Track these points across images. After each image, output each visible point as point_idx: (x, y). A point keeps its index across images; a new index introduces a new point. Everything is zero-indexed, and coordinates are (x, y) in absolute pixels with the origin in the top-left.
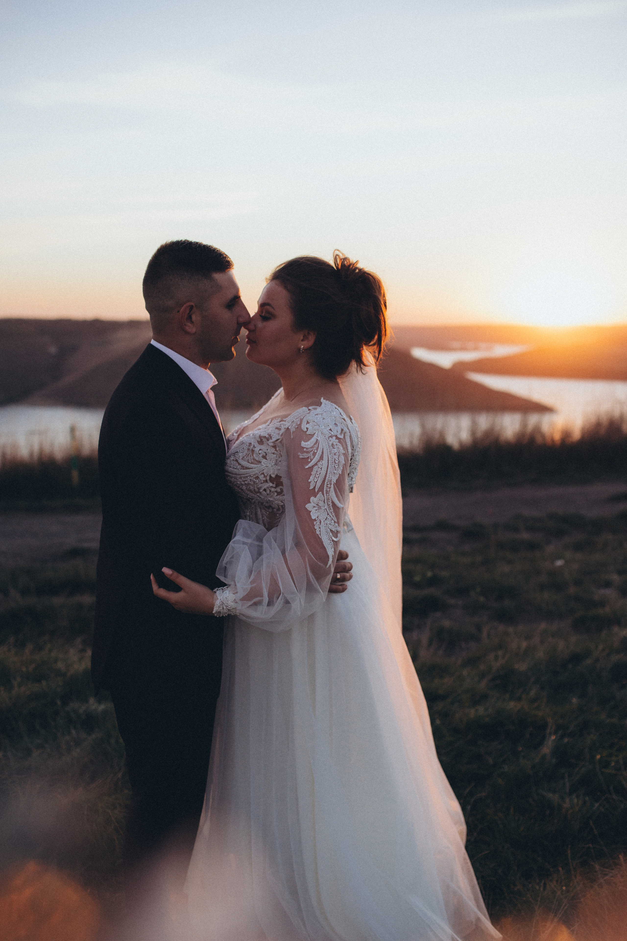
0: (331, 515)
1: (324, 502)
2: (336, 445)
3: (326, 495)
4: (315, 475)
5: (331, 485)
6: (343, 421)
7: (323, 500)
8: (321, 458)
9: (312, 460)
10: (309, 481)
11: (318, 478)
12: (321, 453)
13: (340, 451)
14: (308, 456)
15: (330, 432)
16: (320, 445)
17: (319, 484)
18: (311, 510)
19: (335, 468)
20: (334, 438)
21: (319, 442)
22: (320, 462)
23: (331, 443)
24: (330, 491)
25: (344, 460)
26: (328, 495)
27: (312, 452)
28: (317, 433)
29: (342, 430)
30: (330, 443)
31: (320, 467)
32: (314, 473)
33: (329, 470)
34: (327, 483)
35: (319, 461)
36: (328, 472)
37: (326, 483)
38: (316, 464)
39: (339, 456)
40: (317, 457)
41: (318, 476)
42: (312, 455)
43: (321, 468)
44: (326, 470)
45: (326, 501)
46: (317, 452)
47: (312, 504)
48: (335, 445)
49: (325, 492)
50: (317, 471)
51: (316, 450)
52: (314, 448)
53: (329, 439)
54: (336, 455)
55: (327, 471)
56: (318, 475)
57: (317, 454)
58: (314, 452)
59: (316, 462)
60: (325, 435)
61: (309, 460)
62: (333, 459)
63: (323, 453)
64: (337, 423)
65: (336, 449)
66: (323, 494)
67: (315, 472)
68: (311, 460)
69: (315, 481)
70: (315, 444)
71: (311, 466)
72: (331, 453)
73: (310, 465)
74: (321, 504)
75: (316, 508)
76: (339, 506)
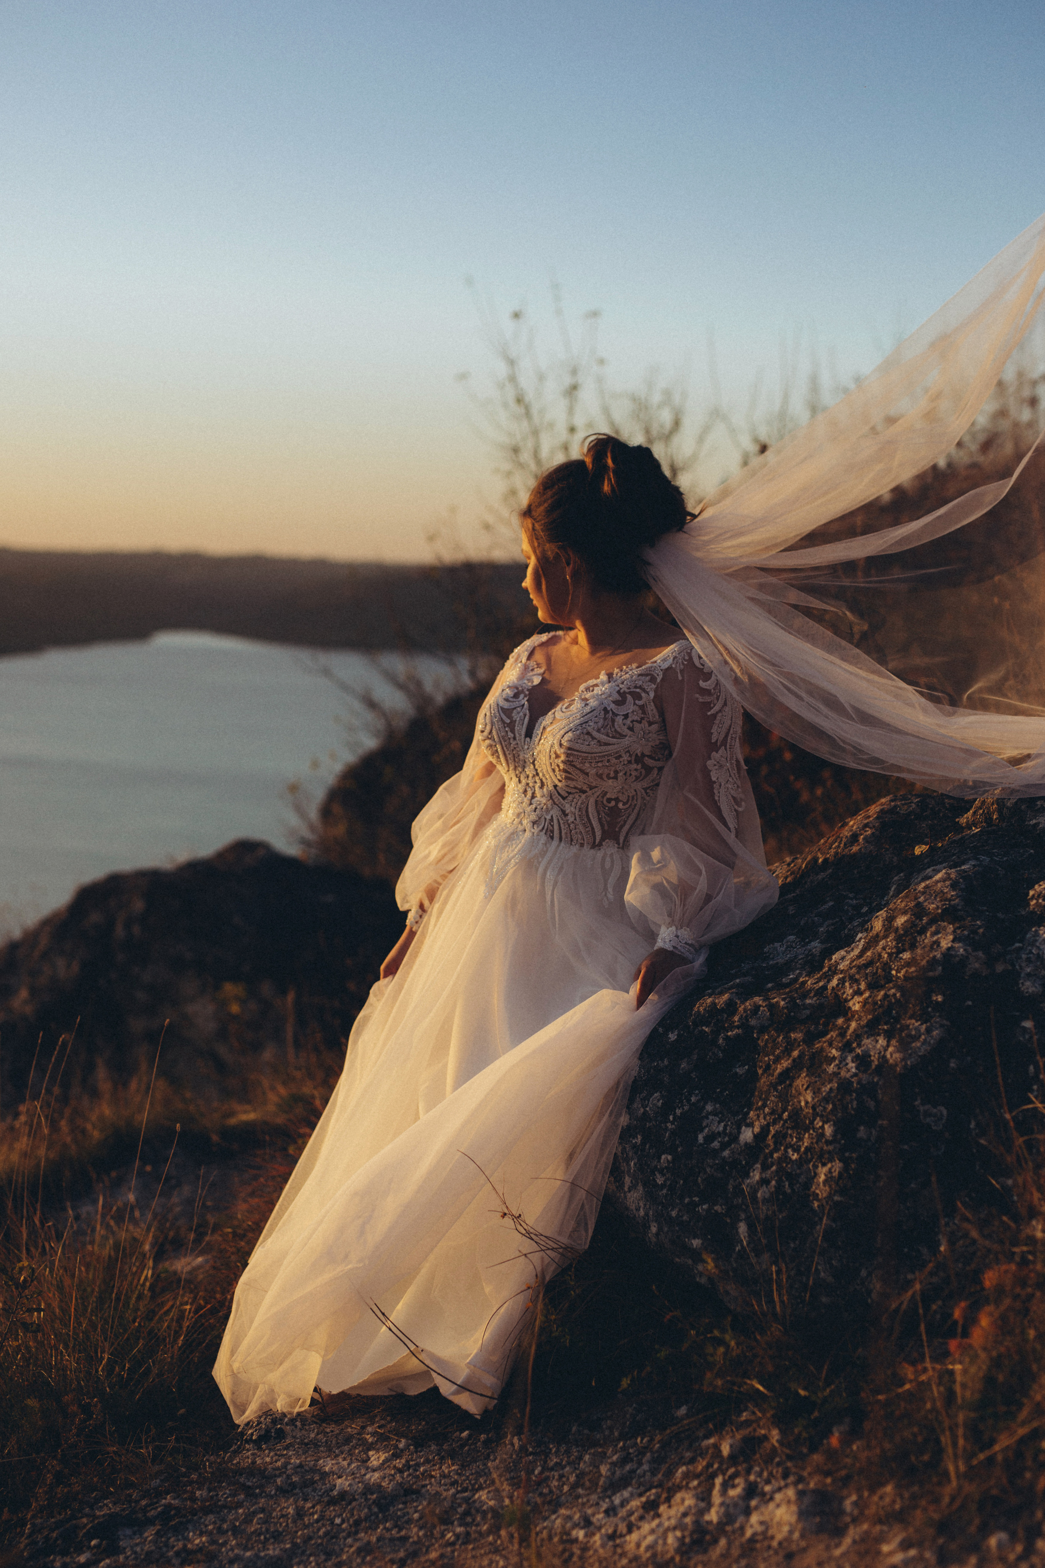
0: (734, 778)
4: (719, 725)
7: (726, 757)
9: (716, 705)
10: (712, 731)
11: (721, 728)
14: (712, 700)
17: (722, 737)
18: (711, 769)
24: (734, 745)
26: (732, 749)
31: (724, 716)
32: (718, 722)
35: (723, 707)
37: (731, 735)
40: (721, 702)
41: (722, 725)
42: (715, 699)
45: (729, 759)
46: (720, 695)
47: (714, 762)
50: (721, 720)
52: (717, 690)
57: (721, 698)
58: (717, 695)
59: (719, 709)
66: (726, 749)
69: (718, 733)
70: (717, 684)
71: (714, 713)
74: (723, 762)
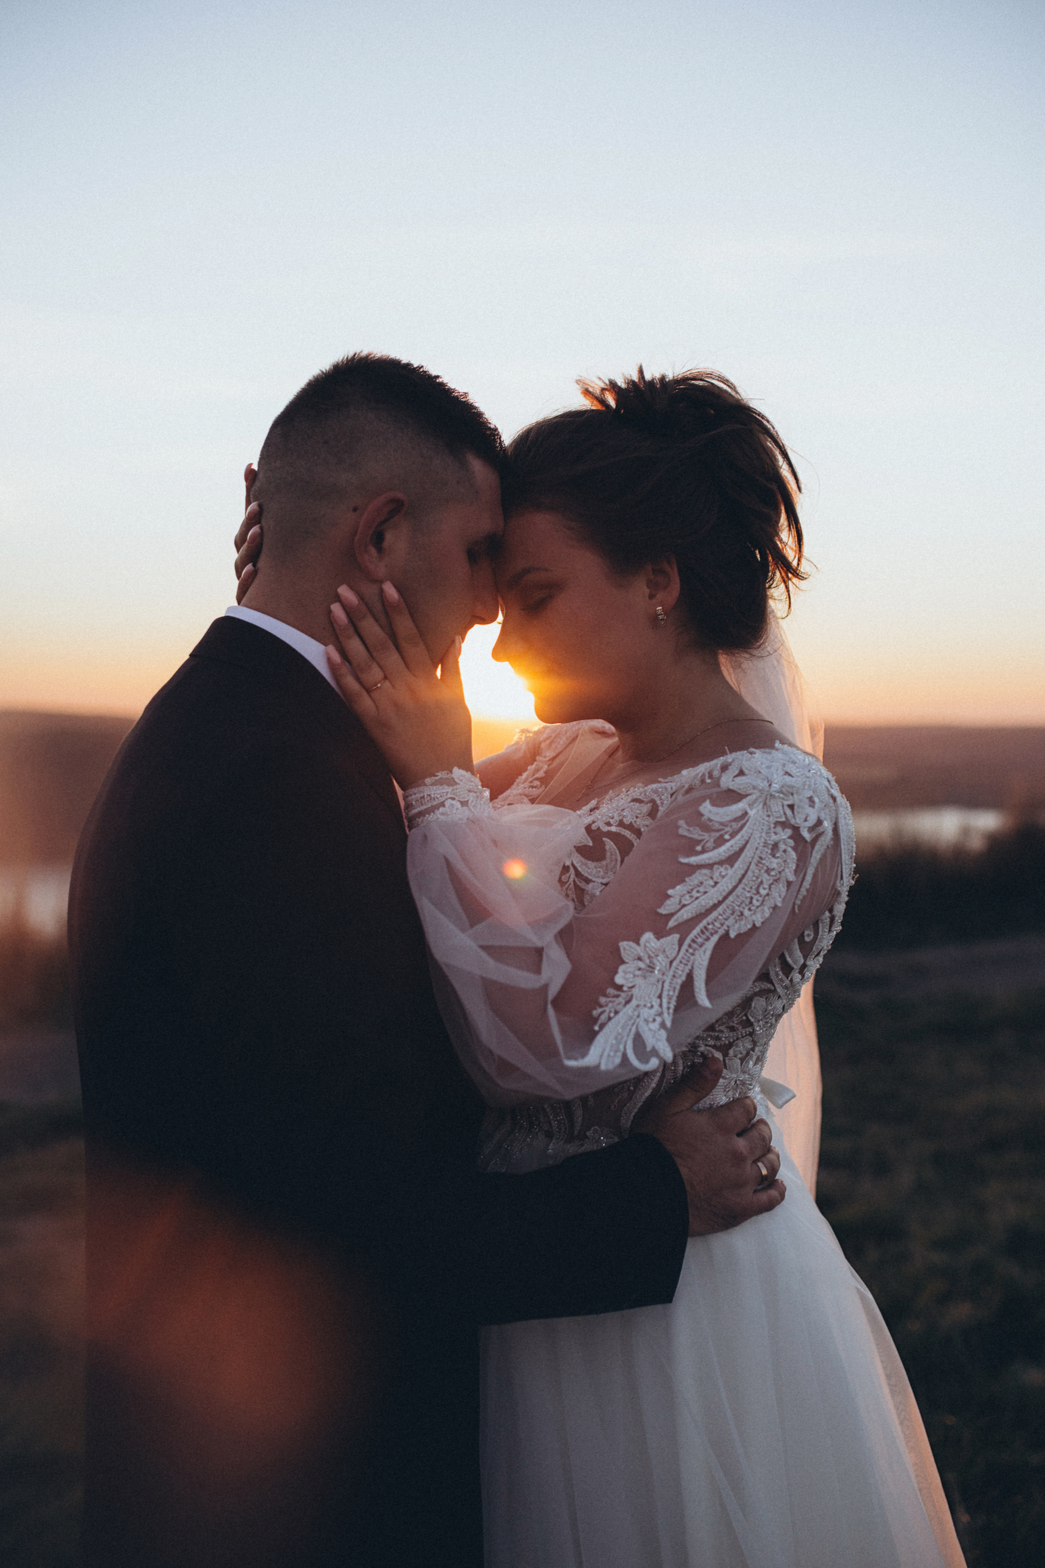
0: (665, 1005)
1: (671, 962)
2: (785, 851)
3: (687, 951)
4: (692, 890)
5: (712, 934)
6: (831, 801)
7: (671, 958)
8: (731, 860)
9: (707, 852)
10: (670, 892)
11: (693, 899)
12: (738, 849)
13: (787, 870)
14: (703, 837)
15: (789, 812)
16: (745, 828)
17: (685, 915)
18: (627, 961)
19: (751, 903)
20: (789, 832)
21: (748, 821)
22: (722, 867)
23: (774, 838)
24: (701, 946)
25: (782, 897)
26: (691, 951)
27: (718, 834)
28: (754, 797)
29: (819, 822)
30: (772, 839)
31: (715, 879)
32: (692, 884)
33: (731, 898)
34: (708, 924)
35: (721, 863)
36: (728, 902)
37: (705, 922)
38: (710, 866)
39: (776, 881)
40: (723, 851)
41: (698, 895)
42: (712, 840)
43: (716, 883)
44: (724, 894)
45: (674, 964)
46: (728, 841)
47: (639, 950)
48: (781, 850)
49: (688, 941)
50: (702, 883)
51: (730, 835)
52: (727, 829)
53: (775, 828)
54: (769, 875)
55: (725, 898)
56: (698, 892)
57: (728, 844)
58: (722, 836)
59: (711, 862)
60: (769, 813)
61: (699, 848)
62: (757, 878)
63: (742, 849)
64: (816, 800)
65: (775, 861)
66: (681, 943)
67: (696, 882)
68: (704, 851)
69: (680, 902)
70: (736, 820)
71: (695, 864)
72: (761, 863)
73: (693, 860)
74: (661, 962)
75: (641, 965)
76: (700, 997)
